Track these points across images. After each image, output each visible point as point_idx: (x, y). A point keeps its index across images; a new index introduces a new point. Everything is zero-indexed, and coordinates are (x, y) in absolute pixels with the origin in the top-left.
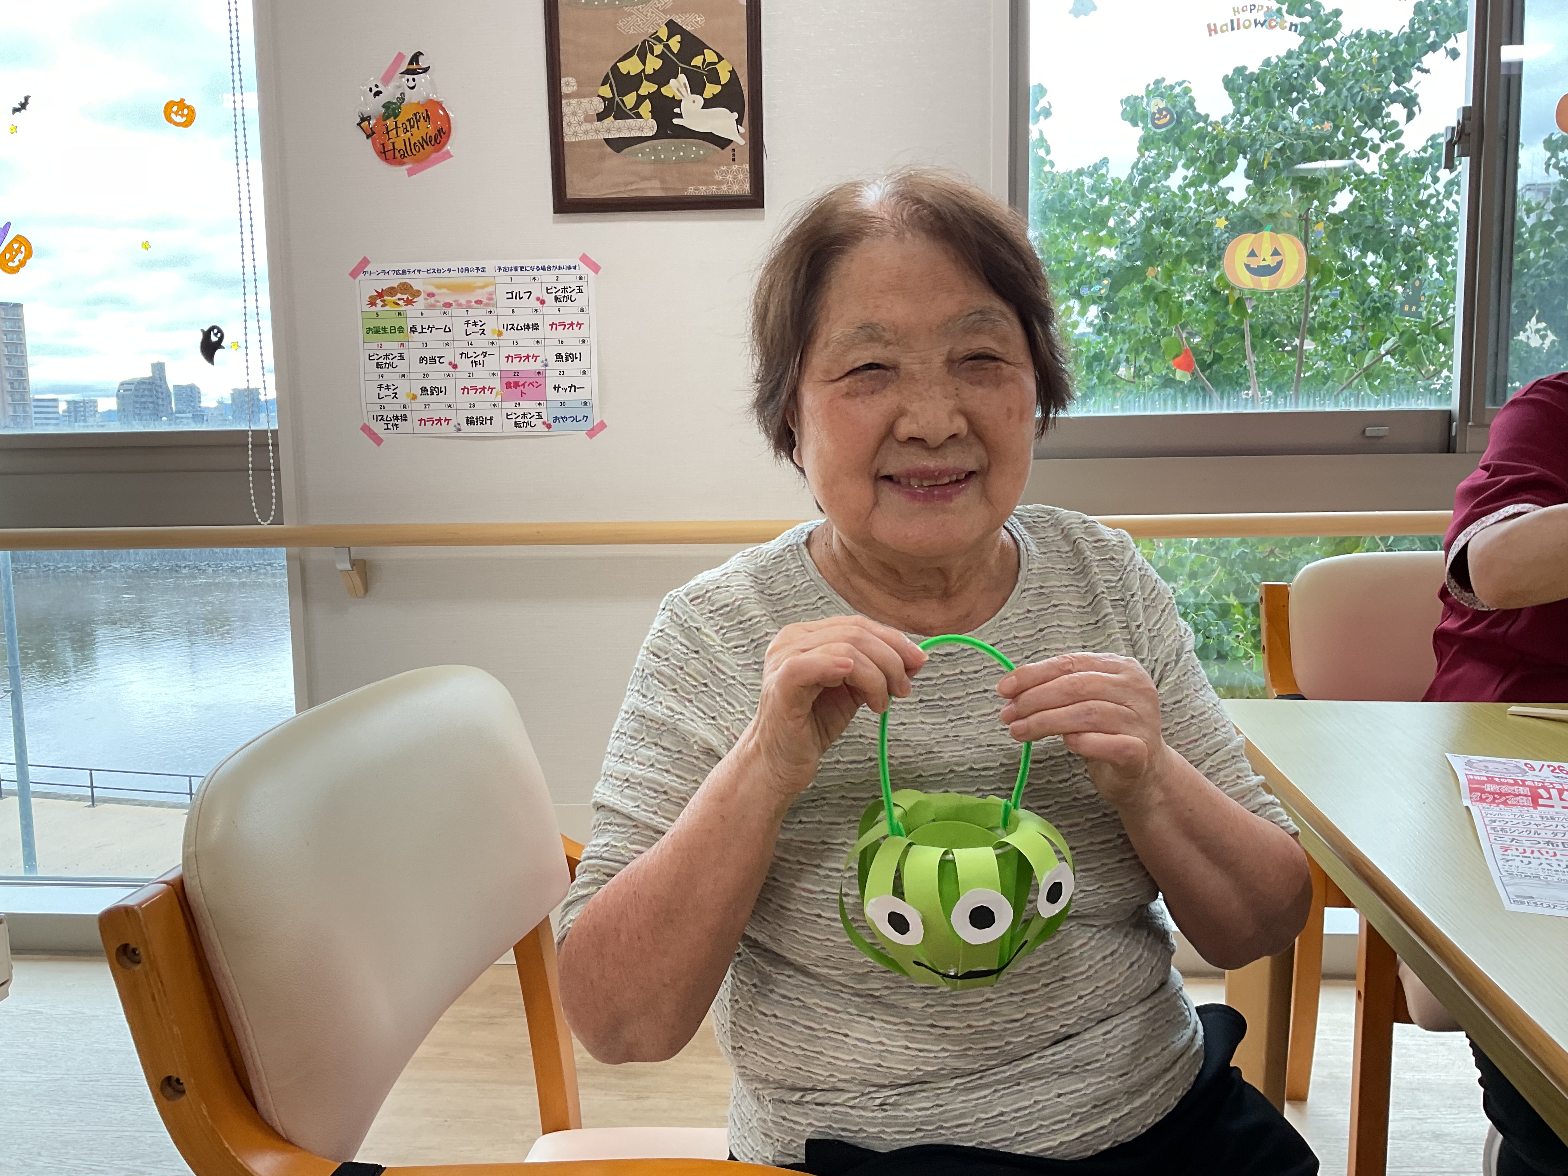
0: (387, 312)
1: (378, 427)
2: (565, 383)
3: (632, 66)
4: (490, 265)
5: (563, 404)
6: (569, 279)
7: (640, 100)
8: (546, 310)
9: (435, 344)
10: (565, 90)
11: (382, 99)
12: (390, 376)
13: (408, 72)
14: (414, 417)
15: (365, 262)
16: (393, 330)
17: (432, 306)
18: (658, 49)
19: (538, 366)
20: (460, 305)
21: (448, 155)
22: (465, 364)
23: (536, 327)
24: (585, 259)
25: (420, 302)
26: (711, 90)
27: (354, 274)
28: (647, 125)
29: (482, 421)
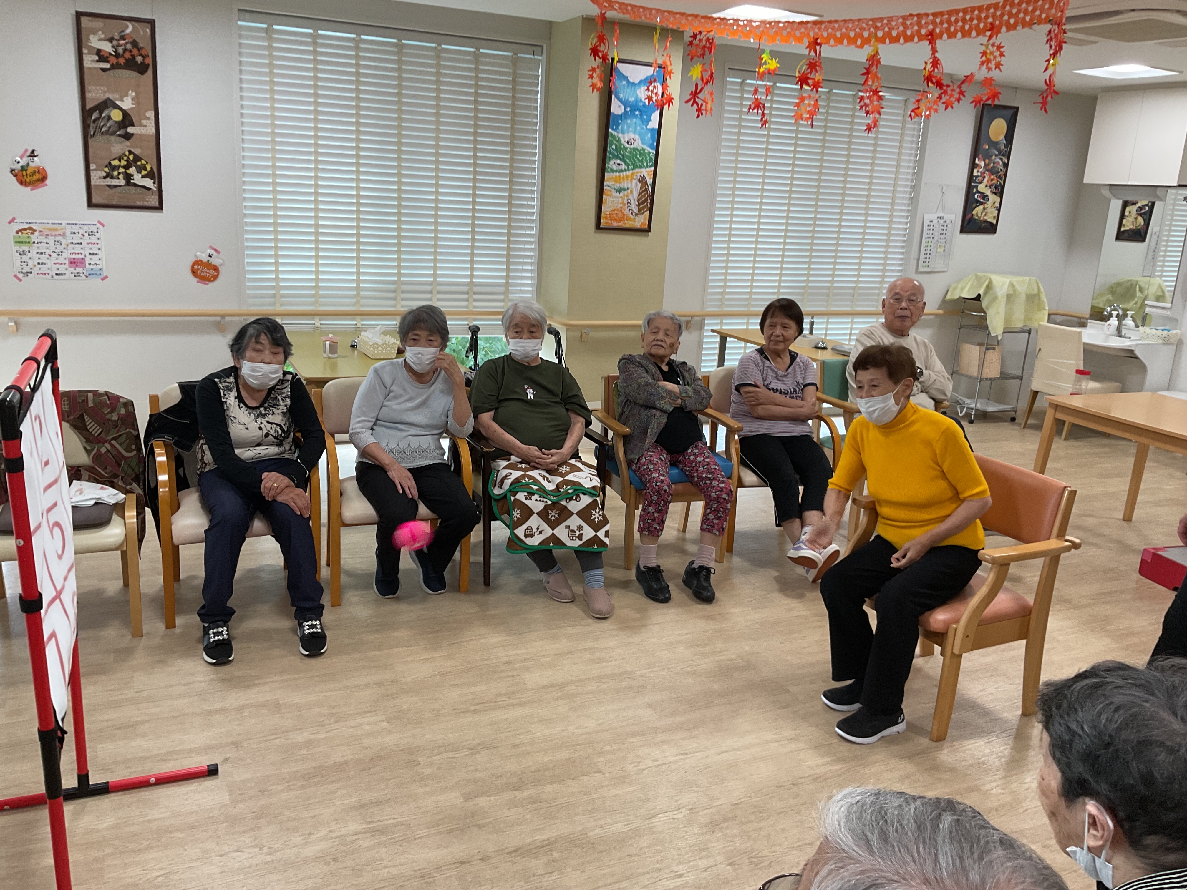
0: (23, 236)
1: (20, 276)
2: (92, 263)
3: (115, 163)
4: (64, 222)
5: (92, 269)
6: (94, 228)
7: (119, 173)
8: (85, 238)
9: (43, 248)
10: (91, 168)
11: (20, 164)
12: (25, 258)
13: (30, 156)
14: (35, 272)
15: (14, 219)
16: (26, 242)
17: (41, 235)
18: (125, 158)
19: (81, 256)
20: (52, 235)
21: (46, 185)
22: (54, 255)
23: (81, 244)
24: (99, 222)
25: (36, 234)
26: (144, 173)
27: (10, 223)
28: (122, 182)
29: (62, 274)
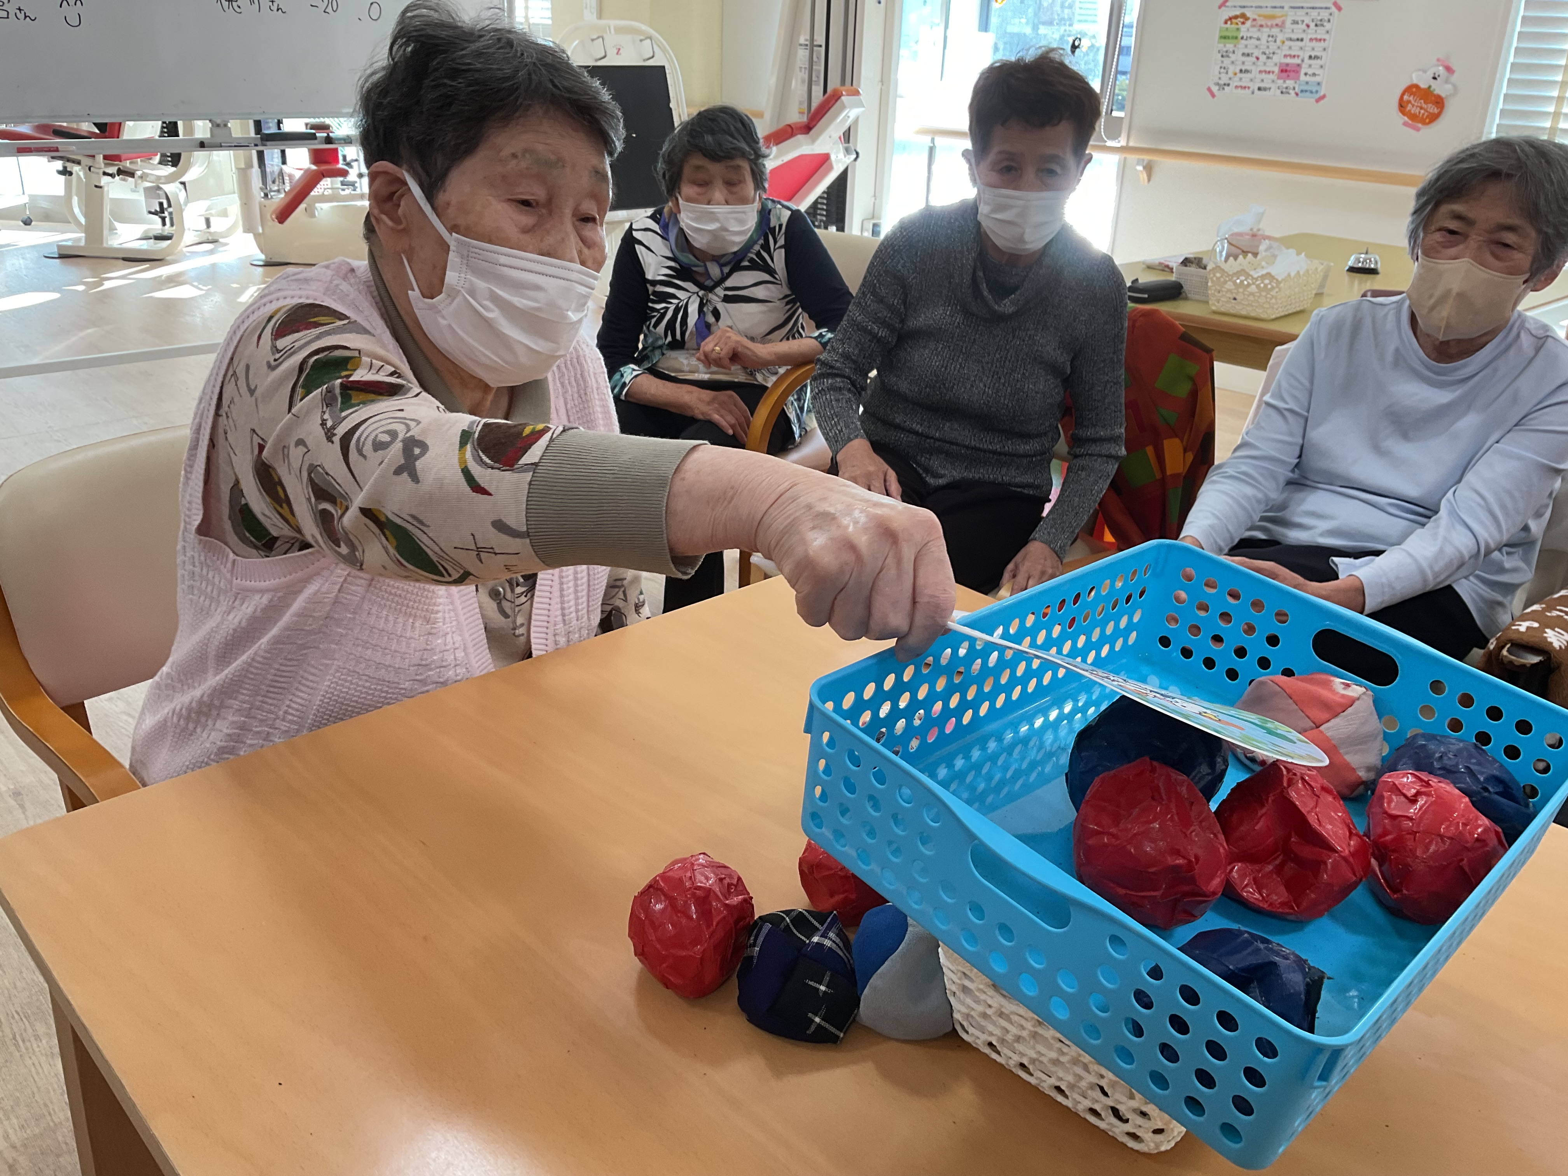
0: (1232, 28)
1: (1216, 89)
2: (1310, 71)
4: (1286, 5)
5: (1307, 83)
6: (1325, 14)
8: (1310, 31)
9: (1251, 46)
12: (1226, 62)
14: (1233, 84)
16: (1233, 38)
17: (1253, 26)
19: (1297, 61)
20: (1267, 26)
22: (1263, 58)
23: (1302, 40)
25: (1249, 23)
27: (1222, 7)
29: (1265, 89)
